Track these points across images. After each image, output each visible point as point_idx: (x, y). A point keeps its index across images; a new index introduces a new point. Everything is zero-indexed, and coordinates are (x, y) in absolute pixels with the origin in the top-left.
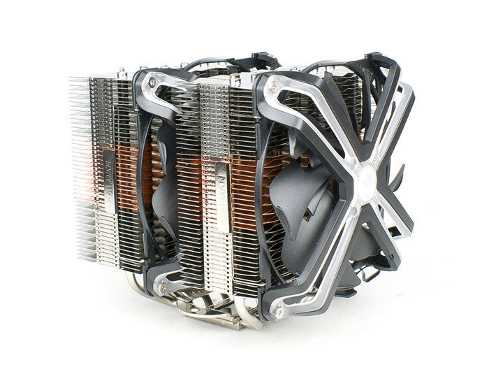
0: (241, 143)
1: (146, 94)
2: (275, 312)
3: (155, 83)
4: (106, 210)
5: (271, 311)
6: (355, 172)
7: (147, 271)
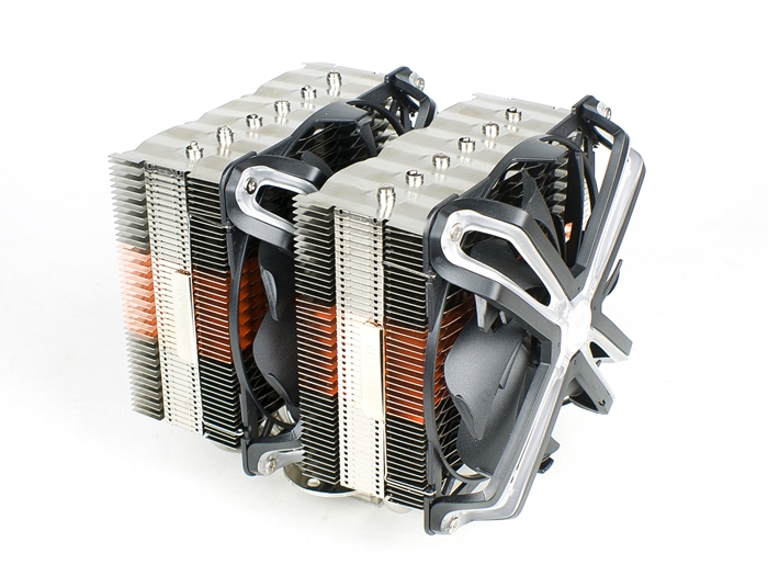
1: (242, 204)
3: (256, 185)
4: (178, 353)
5: (442, 526)
7: (247, 447)
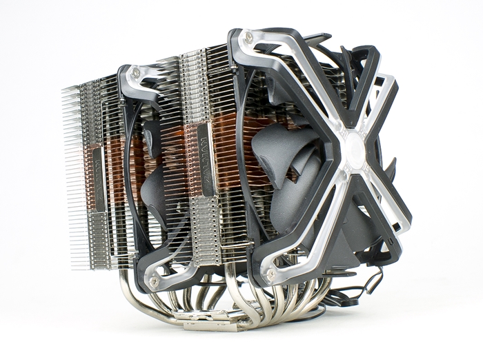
0: (222, 99)
1: (130, 83)
2: (265, 272)
3: (139, 73)
5: (262, 272)
6: (340, 133)
7: (137, 264)
